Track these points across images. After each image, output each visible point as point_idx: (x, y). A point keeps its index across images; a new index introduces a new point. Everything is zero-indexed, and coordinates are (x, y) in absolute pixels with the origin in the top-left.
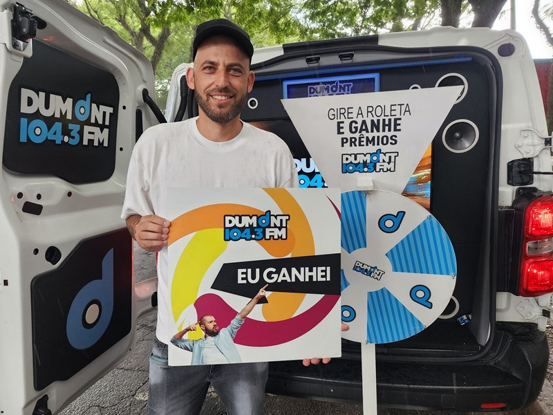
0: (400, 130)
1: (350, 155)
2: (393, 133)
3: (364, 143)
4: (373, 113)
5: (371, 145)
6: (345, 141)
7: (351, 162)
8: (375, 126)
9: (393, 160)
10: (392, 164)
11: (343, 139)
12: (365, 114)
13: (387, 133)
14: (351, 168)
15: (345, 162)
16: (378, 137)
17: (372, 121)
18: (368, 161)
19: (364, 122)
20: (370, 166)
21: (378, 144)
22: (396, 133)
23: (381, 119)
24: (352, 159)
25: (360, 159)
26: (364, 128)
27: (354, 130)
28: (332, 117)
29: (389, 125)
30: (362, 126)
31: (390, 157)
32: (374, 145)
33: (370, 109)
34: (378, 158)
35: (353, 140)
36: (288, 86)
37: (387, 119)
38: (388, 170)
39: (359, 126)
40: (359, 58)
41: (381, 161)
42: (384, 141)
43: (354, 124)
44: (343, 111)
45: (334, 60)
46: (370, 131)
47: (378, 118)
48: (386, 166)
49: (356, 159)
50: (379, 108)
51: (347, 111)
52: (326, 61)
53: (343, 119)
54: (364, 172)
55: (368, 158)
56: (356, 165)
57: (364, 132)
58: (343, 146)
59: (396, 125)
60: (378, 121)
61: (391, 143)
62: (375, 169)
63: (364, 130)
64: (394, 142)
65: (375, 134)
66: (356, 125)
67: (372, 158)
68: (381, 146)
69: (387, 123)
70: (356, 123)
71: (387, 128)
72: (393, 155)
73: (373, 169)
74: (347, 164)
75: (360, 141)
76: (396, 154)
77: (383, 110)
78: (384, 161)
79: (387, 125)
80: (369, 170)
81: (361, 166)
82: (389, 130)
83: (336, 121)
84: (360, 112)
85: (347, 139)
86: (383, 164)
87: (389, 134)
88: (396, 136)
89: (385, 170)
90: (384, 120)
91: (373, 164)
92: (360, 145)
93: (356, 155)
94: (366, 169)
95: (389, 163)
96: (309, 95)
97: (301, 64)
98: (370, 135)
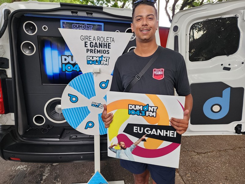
0: (110, 48)
1: (90, 57)
2: (107, 49)
3: (96, 52)
4: (100, 39)
5: (99, 53)
6: (88, 50)
7: (91, 60)
8: (101, 45)
9: (108, 60)
10: (107, 62)
11: (87, 49)
12: (96, 40)
13: (105, 49)
14: (91, 62)
15: (88, 59)
16: (102, 50)
17: (99, 43)
18: (98, 60)
19: (96, 43)
20: (99, 62)
21: (102, 53)
22: (109, 49)
23: (103, 42)
24: (91, 58)
25: (95, 59)
26: (96, 45)
27: (92, 46)
28: (83, 39)
29: (106, 46)
30: (95, 45)
31: (107, 59)
32: (100, 53)
33: (98, 38)
34: (102, 59)
35: (92, 50)
36: (63, 22)
37: (105, 43)
38: (106, 64)
39: (94, 44)
40: (95, 15)
41: (103, 60)
42: (104, 52)
43: (92, 43)
44: (87, 37)
45: (84, 14)
46: (98, 47)
47: (102, 42)
48: (105, 63)
49: (93, 59)
50: (102, 38)
51: (89, 38)
52: (80, 14)
53: (87, 41)
54: (96, 64)
55: (98, 59)
56: (93, 61)
57: (96, 48)
58: (87, 52)
59: (109, 46)
60: (102, 43)
61: (107, 53)
62: (101, 64)
63: (96, 46)
64: (108, 53)
65: (101, 49)
66: (93, 44)
67: (99, 59)
68: (103, 54)
69: (105, 44)
70: (93, 43)
71: (105, 47)
72: (108, 58)
73: (100, 63)
74: (89, 61)
75: (94, 51)
76: (109, 58)
77: (104, 39)
78: (104, 61)
79: (105, 46)
80: (98, 64)
81: (95, 62)
82: (106, 48)
83: (84, 41)
84: (94, 39)
85: (89, 50)
86: (104, 62)
87: (106, 50)
88: (109, 51)
89: (105, 64)
90: (104, 43)
91: (100, 61)
92: (94, 53)
93: (93, 57)
94: (97, 63)
95: (106, 61)
96: (73, 28)
97: (69, 13)
98: (99, 49)
